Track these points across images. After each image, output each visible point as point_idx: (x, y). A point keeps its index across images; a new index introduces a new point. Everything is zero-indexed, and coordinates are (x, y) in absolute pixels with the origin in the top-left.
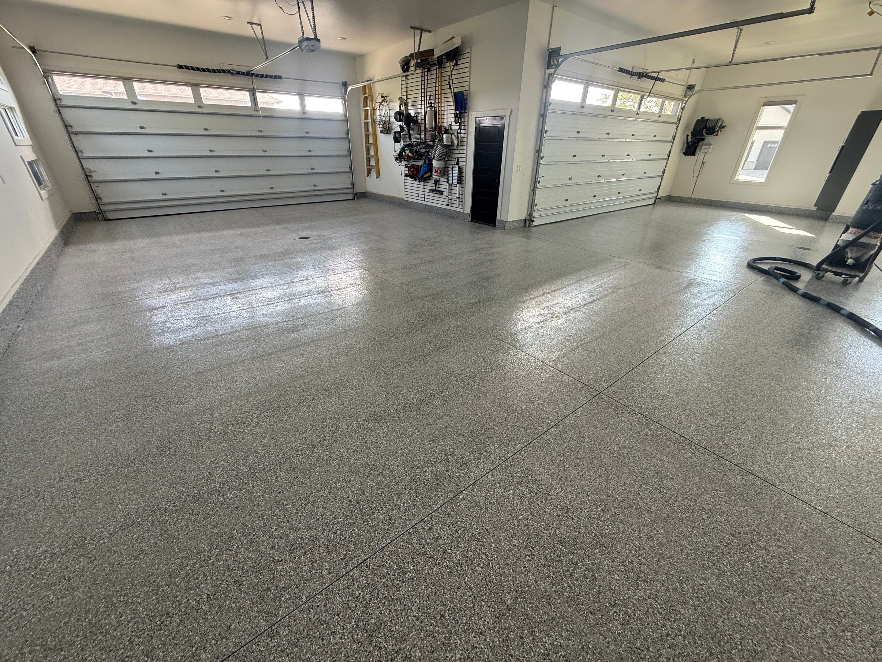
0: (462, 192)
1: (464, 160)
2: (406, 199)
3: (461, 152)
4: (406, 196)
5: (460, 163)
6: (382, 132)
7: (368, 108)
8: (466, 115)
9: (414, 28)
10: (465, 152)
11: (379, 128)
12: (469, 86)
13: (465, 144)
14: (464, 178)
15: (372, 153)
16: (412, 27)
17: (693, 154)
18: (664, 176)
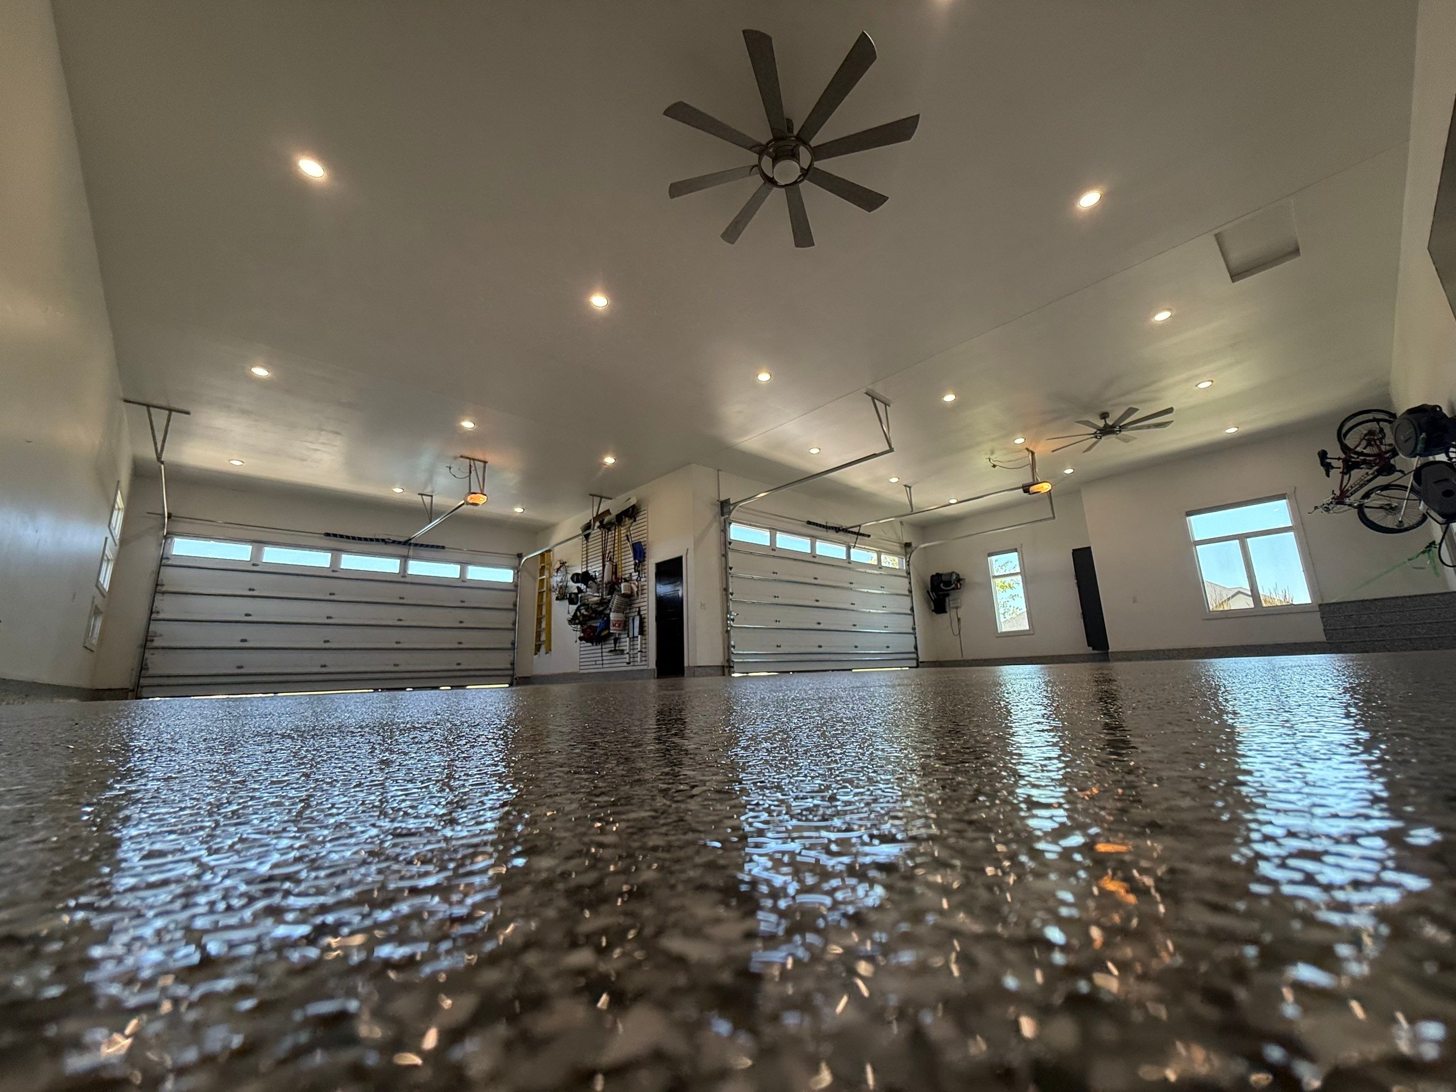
0: (644, 643)
1: (646, 608)
2: (582, 672)
3: (642, 600)
4: (582, 668)
5: (642, 613)
6: (557, 599)
7: (544, 577)
8: (646, 563)
9: (593, 495)
10: (646, 599)
11: (554, 596)
12: (647, 537)
13: (645, 591)
14: (646, 629)
15: (543, 625)
16: (591, 495)
17: (944, 611)
18: (917, 635)
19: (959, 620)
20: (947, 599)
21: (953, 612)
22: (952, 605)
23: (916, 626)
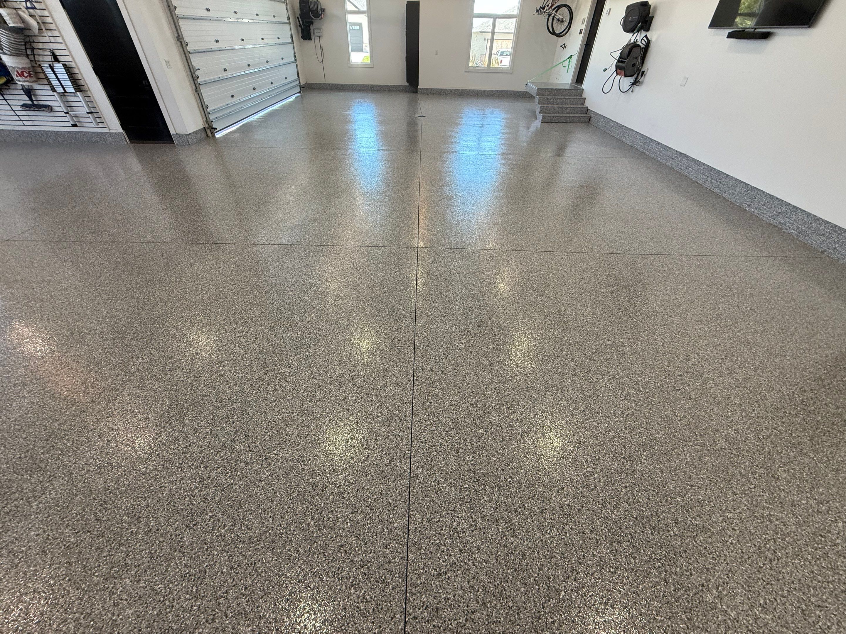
1: (66, 53)
3: (52, 40)
5: (61, 59)
10: (59, 40)
13: (53, 27)
14: (83, 83)
17: (310, 39)
18: (298, 63)
19: (322, 48)
20: (311, 27)
21: (317, 40)
22: (316, 34)
23: (296, 55)
